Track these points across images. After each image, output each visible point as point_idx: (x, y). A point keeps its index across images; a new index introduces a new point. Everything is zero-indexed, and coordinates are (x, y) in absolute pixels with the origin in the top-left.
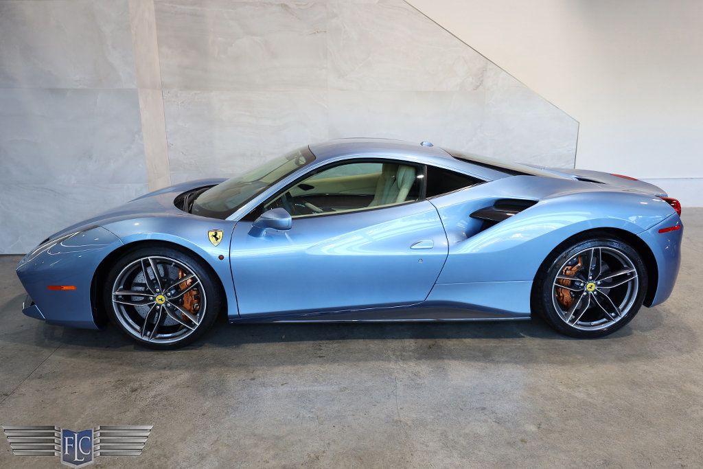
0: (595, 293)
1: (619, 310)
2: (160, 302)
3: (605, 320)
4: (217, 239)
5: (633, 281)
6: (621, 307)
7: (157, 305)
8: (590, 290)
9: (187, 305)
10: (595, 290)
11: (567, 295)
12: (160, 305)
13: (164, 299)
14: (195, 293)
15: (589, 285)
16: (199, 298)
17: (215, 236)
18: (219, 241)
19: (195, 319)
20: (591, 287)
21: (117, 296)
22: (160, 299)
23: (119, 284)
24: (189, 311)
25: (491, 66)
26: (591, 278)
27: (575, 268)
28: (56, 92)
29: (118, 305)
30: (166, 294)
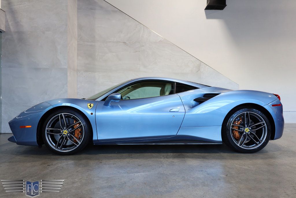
0: (249, 133)
1: (260, 140)
2: (65, 133)
3: (255, 145)
4: (91, 106)
5: (264, 127)
6: (261, 139)
7: (64, 134)
8: (246, 131)
9: (76, 135)
10: (249, 132)
11: (237, 134)
12: (65, 135)
13: (67, 132)
14: (80, 130)
15: (246, 129)
16: (81, 132)
17: (90, 105)
18: (91, 107)
19: (79, 141)
20: (247, 130)
21: (48, 130)
22: (65, 132)
23: (49, 125)
24: (77, 138)
25: (202, 64)
26: (246, 126)
27: (239, 122)
28: (37, 69)
29: (48, 134)
30: (68, 130)
